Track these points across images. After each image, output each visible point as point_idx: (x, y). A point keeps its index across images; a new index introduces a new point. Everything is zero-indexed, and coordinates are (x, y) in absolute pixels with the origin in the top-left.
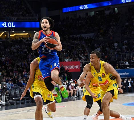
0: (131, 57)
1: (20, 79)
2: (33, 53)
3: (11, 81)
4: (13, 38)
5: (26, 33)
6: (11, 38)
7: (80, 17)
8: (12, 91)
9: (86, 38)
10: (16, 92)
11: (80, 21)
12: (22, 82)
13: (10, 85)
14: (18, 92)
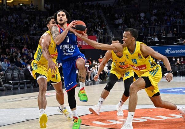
0: (162, 31)
1: (19, 57)
2: (36, 24)
3: (7, 59)
4: (10, 5)
6: (7, 4)
8: (8, 72)
9: (105, 6)
10: (14, 73)
12: (22, 62)
13: (5, 65)
14: (16, 73)
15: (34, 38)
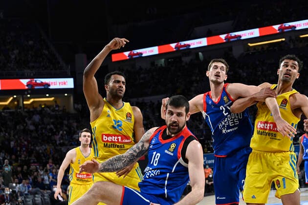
4: (29, 107)
5: (52, 97)
7: (141, 69)
8: (28, 198)
11: (142, 76)
14: (38, 199)
15: (61, 149)
